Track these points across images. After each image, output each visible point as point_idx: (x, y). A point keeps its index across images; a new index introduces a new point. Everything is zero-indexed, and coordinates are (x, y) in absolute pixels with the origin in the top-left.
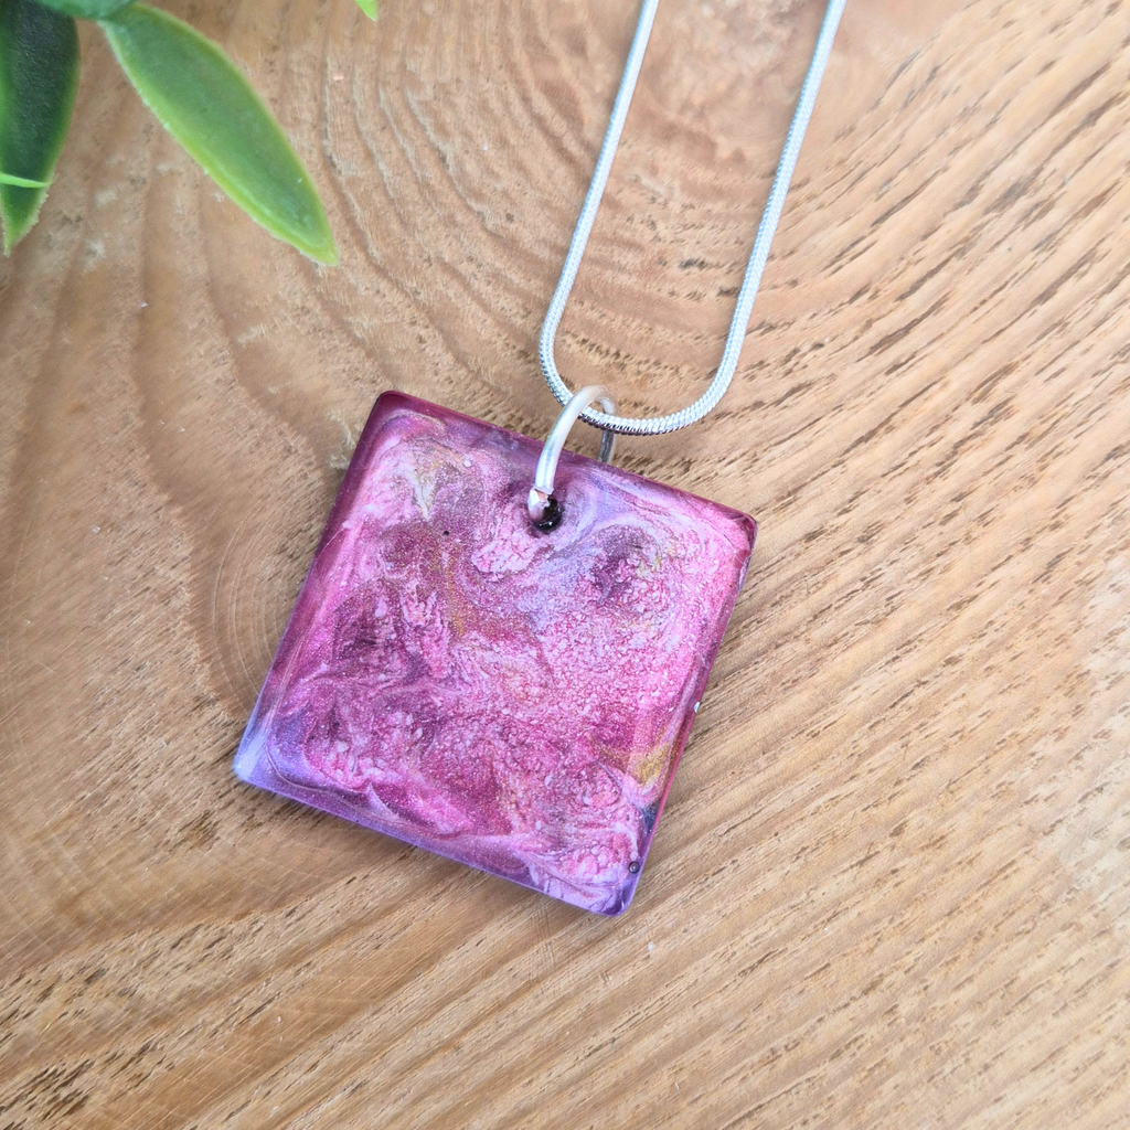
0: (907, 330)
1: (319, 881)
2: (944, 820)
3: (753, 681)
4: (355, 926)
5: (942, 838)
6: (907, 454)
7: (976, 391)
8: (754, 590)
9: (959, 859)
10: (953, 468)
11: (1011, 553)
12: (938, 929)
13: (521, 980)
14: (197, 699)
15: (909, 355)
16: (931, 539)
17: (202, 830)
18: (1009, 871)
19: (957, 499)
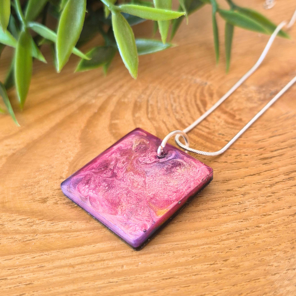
0: (271, 158)
1: (64, 219)
2: (241, 262)
3: (199, 215)
4: (66, 231)
5: (239, 266)
6: (262, 181)
7: (286, 173)
8: (208, 196)
9: (242, 273)
10: (274, 187)
11: (285, 208)
12: (228, 288)
13: (100, 258)
14: (61, 177)
15: (270, 162)
16: (262, 199)
17: (44, 201)
18: (257, 281)
19: (273, 193)
